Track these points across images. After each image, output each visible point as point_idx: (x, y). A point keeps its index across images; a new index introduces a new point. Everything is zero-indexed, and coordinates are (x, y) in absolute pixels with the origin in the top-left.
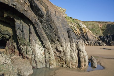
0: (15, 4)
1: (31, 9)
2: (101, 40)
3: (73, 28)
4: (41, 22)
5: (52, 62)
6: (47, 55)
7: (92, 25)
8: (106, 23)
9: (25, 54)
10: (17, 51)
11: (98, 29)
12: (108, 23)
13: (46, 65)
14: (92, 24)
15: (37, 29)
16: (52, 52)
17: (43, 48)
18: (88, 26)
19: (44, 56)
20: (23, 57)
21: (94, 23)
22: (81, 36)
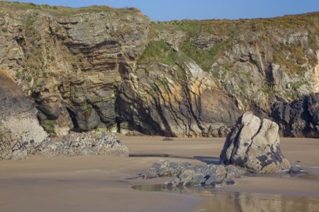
3: (162, 82)
22: (182, 107)
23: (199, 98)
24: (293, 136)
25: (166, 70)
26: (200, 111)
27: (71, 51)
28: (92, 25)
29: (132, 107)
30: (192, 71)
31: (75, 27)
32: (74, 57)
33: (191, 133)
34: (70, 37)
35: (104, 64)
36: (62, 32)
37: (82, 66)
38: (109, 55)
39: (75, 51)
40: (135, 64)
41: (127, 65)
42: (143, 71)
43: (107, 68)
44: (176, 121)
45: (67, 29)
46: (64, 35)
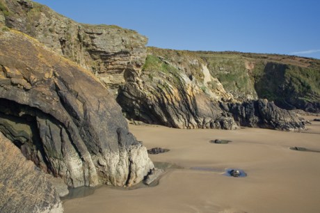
0: (38, 103)
1: (61, 105)
2: (231, 114)
3: (163, 86)
4: (78, 126)
5: (92, 179)
6: (87, 170)
7: (228, 64)
8: (265, 58)
9: (57, 171)
10: (43, 164)
11: (242, 77)
12: (270, 57)
13: (85, 183)
14: (226, 61)
15: (72, 136)
16: (93, 166)
17: (81, 161)
18: (216, 66)
19: (82, 172)
20: (55, 175)
21: (234, 57)
22: (182, 105)
23: (194, 100)
24: (251, 127)
25: (165, 77)
26: (196, 109)
27: (92, 56)
28: (113, 37)
29: (134, 103)
30: (185, 79)
31: (99, 37)
32: (94, 62)
33: (190, 125)
34: (93, 45)
35: (116, 69)
36: (88, 41)
37: (99, 69)
38: (121, 62)
39: (96, 57)
40: (140, 70)
41: (134, 71)
42: (148, 77)
43: (116, 72)
44: (177, 116)
45: (93, 38)
46: (90, 43)
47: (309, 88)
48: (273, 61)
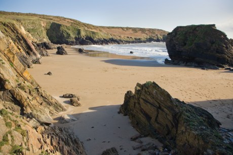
7: (33, 23)
11: (40, 30)
18: (26, 24)
47: (70, 35)
48: (55, 22)
